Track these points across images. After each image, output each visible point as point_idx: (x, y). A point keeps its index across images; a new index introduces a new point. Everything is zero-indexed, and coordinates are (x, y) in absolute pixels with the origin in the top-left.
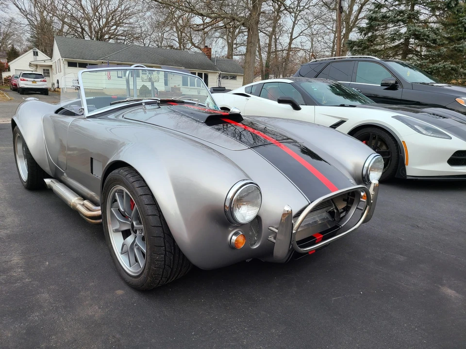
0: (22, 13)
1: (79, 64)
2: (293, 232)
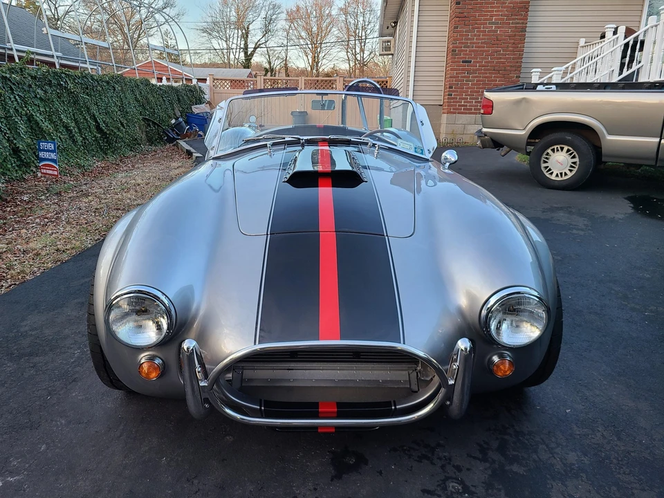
2: (202, 384)
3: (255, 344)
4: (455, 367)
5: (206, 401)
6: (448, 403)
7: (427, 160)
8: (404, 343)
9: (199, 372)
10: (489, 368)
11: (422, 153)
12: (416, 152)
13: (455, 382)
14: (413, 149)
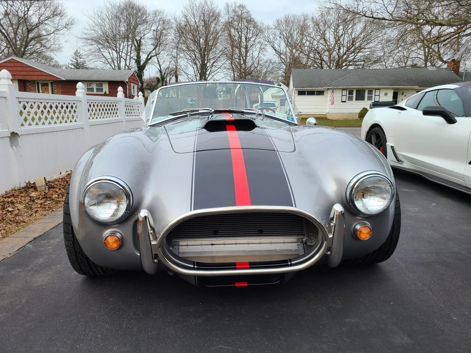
0: (277, 53)
1: (317, 92)
2: (153, 243)
3: (191, 210)
4: (332, 224)
5: (156, 256)
6: (329, 253)
7: (296, 125)
8: (296, 207)
9: (151, 233)
10: (355, 235)
11: (292, 120)
12: (288, 119)
13: (333, 236)
14: (286, 117)
